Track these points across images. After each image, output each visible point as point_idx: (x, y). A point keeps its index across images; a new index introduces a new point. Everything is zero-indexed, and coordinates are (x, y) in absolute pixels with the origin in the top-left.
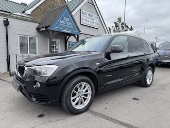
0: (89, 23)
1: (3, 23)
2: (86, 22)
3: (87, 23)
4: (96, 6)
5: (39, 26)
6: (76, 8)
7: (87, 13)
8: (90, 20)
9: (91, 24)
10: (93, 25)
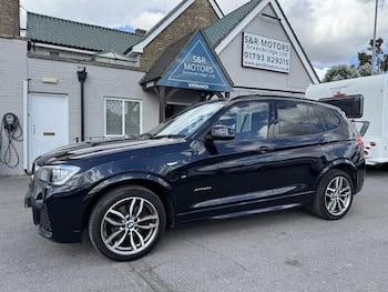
0: (266, 62)
1: (76, 76)
2: (255, 61)
3: (260, 62)
4: (283, 21)
5: (145, 78)
6: (231, 30)
7: (260, 38)
8: (266, 55)
9: (271, 64)
10: (275, 64)
